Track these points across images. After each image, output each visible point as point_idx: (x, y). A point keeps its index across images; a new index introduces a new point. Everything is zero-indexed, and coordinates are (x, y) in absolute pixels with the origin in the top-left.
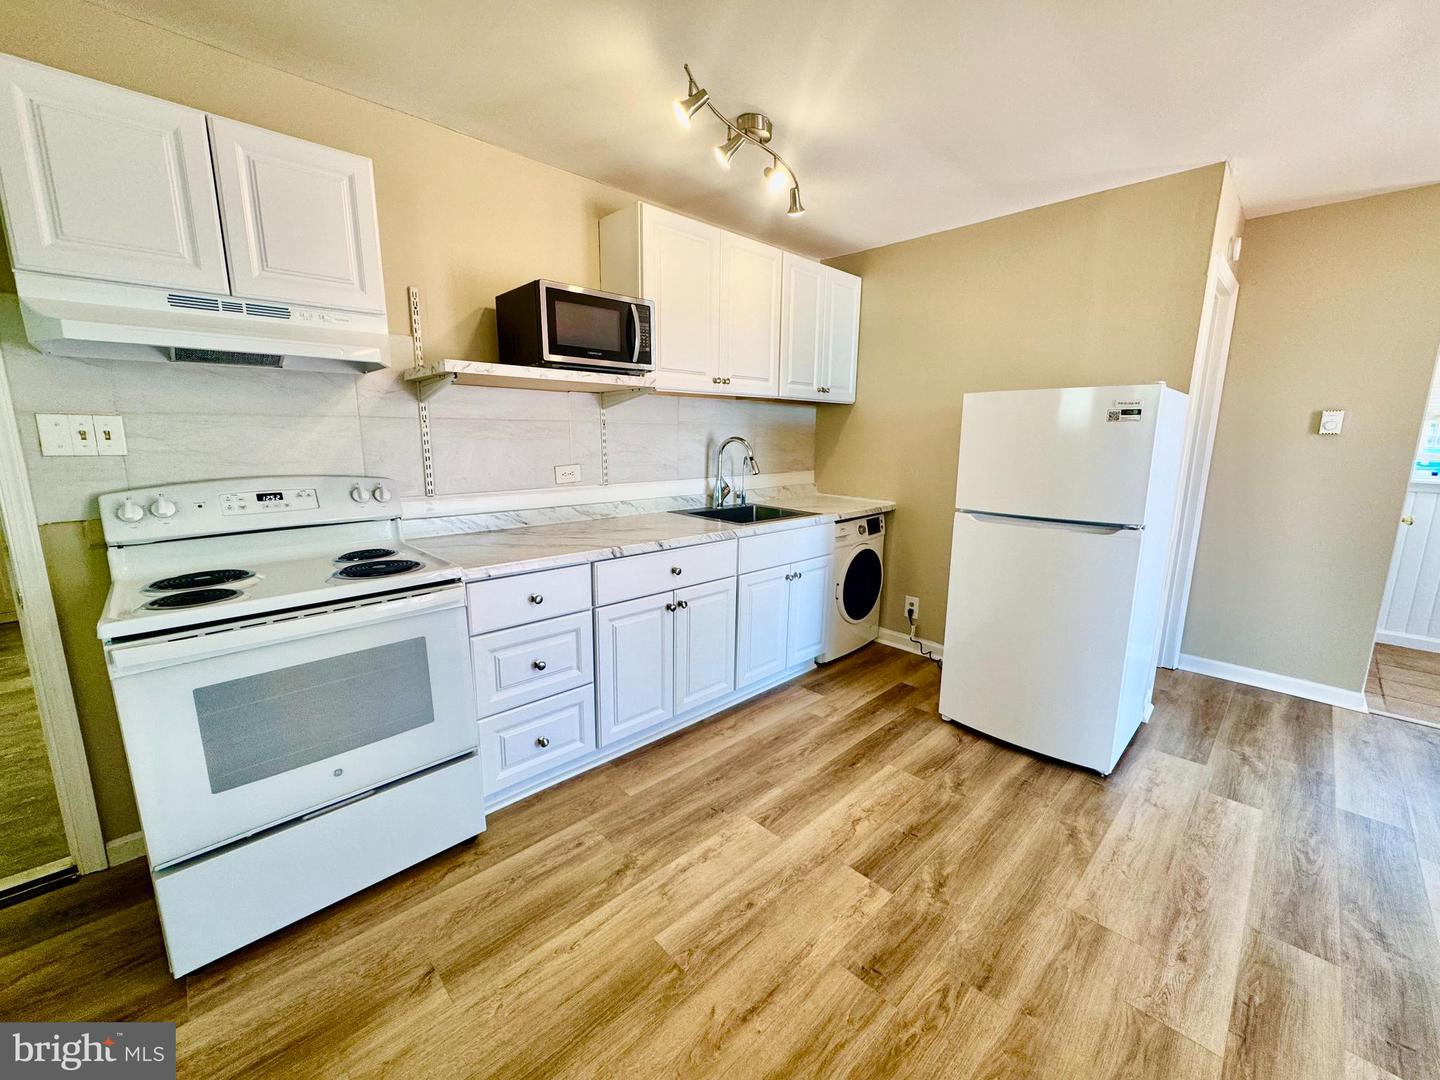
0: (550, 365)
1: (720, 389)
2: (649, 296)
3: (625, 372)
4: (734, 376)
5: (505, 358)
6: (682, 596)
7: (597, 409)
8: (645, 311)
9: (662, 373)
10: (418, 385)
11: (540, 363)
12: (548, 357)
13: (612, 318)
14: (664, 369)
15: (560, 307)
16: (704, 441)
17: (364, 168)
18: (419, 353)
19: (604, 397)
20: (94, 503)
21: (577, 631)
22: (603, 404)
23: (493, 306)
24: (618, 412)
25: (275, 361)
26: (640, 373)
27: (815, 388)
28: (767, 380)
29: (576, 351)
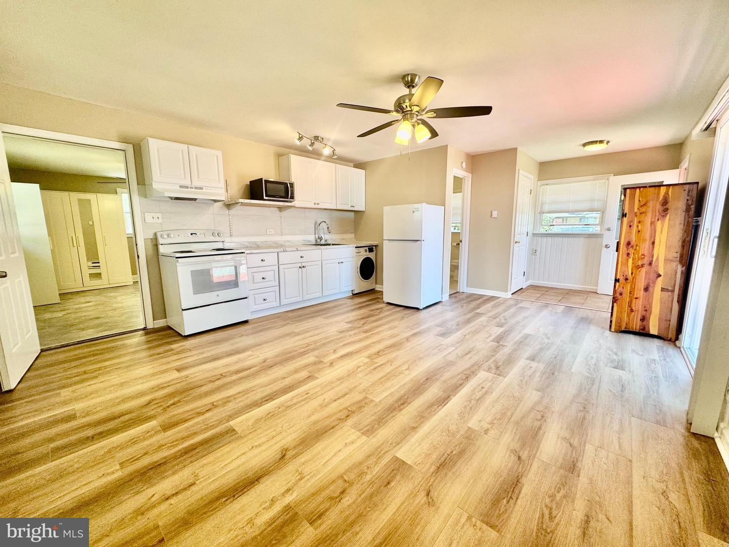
0: (265, 200)
1: (317, 206)
2: (293, 180)
3: (287, 202)
4: (321, 202)
5: (252, 198)
6: (304, 264)
7: (279, 212)
8: (292, 185)
9: (298, 201)
10: (229, 206)
11: (263, 199)
12: (265, 198)
13: (283, 187)
14: (297, 201)
15: (268, 184)
16: (314, 223)
17: (219, 153)
18: (229, 197)
19: (281, 209)
20: (155, 234)
21: (274, 271)
22: (280, 211)
23: (249, 183)
24: (285, 213)
25: (195, 199)
26: (291, 202)
27: (350, 206)
28: (332, 203)
29: (273, 196)
